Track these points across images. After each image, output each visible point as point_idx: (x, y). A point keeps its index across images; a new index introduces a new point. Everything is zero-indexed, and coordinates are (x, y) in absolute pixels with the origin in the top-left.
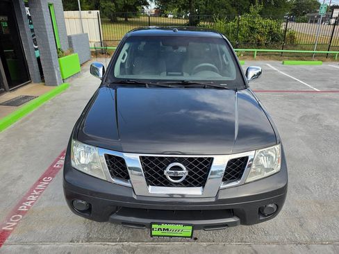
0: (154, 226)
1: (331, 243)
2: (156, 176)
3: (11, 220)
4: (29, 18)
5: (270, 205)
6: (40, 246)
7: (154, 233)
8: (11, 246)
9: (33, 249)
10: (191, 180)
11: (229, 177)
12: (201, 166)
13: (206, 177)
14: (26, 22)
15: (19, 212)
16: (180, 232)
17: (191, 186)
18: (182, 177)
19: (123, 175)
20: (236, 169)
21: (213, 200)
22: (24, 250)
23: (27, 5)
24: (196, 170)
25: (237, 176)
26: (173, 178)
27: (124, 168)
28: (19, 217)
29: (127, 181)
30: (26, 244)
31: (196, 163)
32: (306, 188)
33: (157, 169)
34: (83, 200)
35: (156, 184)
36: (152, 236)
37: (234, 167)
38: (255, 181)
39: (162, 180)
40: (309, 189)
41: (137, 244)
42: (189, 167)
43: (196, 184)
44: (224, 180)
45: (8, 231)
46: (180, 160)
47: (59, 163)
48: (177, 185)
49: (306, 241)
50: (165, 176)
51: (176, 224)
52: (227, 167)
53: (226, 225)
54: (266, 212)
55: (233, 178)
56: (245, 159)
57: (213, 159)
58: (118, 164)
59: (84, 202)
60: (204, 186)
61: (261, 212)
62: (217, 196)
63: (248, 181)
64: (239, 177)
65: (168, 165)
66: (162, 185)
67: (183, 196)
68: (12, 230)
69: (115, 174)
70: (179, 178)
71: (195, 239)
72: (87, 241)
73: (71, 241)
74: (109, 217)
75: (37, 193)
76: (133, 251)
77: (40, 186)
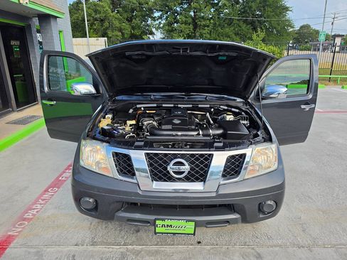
0: (158, 222)
1: (334, 246)
2: (160, 172)
3: (17, 226)
4: (40, 43)
5: (269, 202)
6: (44, 249)
7: (158, 230)
8: (16, 249)
9: (38, 252)
10: (193, 175)
11: (229, 173)
12: (202, 162)
13: (206, 172)
14: (37, 47)
15: (25, 219)
16: (183, 228)
17: (193, 181)
18: (184, 172)
19: (129, 171)
20: (235, 166)
21: (214, 195)
22: (29, 253)
23: (38, 31)
24: (197, 166)
25: (236, 172)
26: (176, 173)
27: (131, 165)
28: (24, 224)
29: (132, 178)
30: (32, 247)
31: (197, 159)
32: (309, 197)
33: (160, 165)
34: (90, 197)
35: (160, 179)
36: (156, 233)
37: (233, 163)
38: (253, 177)
39: (165, 175)
40: (312, 199)
41: (140, 247)
42: (191, 163)
43: (197, 179)
44: (224, 176)
45: (13, 236)
46: (183, 156)
47: (64, 175)
48: (180, 180)
49: (309, 244)
50: (168, 172)
51: (179, 220)
52: (226, 164)
53: (227, 222)
54: (266, 209)
55: (233, 175)
56: (243, 156)
57: (213, 155)
58: (125, 162)
59: (91, 200)
60: (205, 182)
61: (260, 210)
62: (217, 191)
63: (246, 177)
64: (237, 173)
65: (171, 161)
66: (165, 181)
67: (185, 191)
68: (17, 235)
69: (122, 171)
70: (182, 173)
71: (199, 242)
72: (92, 245)
73: (76, 245)
74: (115, 214)
75: (42, 202)
76: (138, 253)
77: (46, 196)
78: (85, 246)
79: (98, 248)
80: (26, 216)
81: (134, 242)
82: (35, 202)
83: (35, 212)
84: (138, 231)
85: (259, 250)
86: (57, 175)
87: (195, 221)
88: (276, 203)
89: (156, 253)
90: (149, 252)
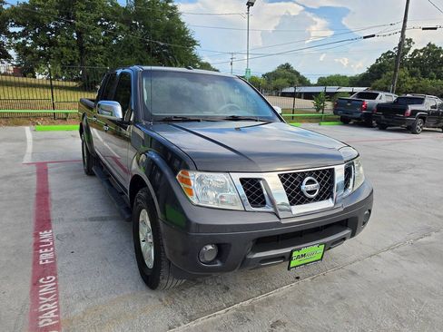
0: (294, 254)
2: (294, 194)
7: (292, 264)
10: (321, 193)
12: (326, 179)
13: (331, 188)
15: (46, 329)
16: (314, 255)
18: (316, 191)
19: (259, 200)
24: (323, 182)
26: (309, 192)
31: (322, 175)
33: (293, 187)
36: (289, 269)
39: (298, 197)
41: (248, 302)
42: (318, 180)
44: (345, 189)
47: (43, 257)
48: (311, 200)
50: (302, 193)
53: (344, 238)
57: (333, 169)
60: (332, 197)
62: (342, 206)
71: (298, 278)
72: (191, 321)
73: (170, 329)
74: (245, 258)
75: (49, 299)
76: (252, 308)
77: (44, 290)
79: (200, 321)
80: (41, 324)
82: (37, 302)
83: (52, 315)
84: (227, 289)
85: (352, 267)
86: (31, 261)
87: (325, 244)
88: (370, 211)
89: (269, 301)
90: (261, 303)
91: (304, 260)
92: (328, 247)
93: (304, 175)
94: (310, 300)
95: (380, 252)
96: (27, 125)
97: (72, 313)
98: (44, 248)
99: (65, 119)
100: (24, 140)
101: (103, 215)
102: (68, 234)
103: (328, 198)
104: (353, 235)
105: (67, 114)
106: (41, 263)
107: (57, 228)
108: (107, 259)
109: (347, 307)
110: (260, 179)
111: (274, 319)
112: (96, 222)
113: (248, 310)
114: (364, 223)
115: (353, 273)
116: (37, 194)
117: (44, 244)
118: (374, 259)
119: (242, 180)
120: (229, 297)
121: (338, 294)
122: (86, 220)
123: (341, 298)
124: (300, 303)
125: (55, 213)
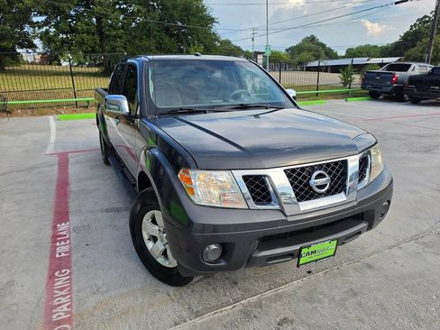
0: (303, 251)
2: (302, 190)
7: (302, 261)
10: (333, 187)
12: (338, 171)
13: (344, 182)
15: (60, 322)
16: (325, 251)
17: (333, 194)
18: (326, 185)
19: (264, 197)
21: (355, 203)
24: (335, 176)
26: (319, 187)
31: (333, 168)
33: (301, 182)
35: (303, 199)
36: (298, 266)
39: (307, 193)
42: (329, 173)
43: (337, 191)
47: (59, 250)
48: (322, 194)
50: (311, 188)
51: (324, 241)
57: (346, 160)
60: (345, 191)
62: (357, 199)
63: (371, 180)
66: (308, 199)
71: (309, 272)
72: (197, 316)
73: (176, 324)
74: (250, 257)
75: (63, 293)
76: (259, 304)
77: (59, 283)
78: (189, 321)
79: (206, 317)
80: (55, 318)
81: (242, 295)
82: (51, 296)
83: (65, 309)
84: (236, 283)
85: (367, 260)
86: (48, 253)
87: (338, 239)
88: (389, 202)
89: (278, 297)
90: (270, 299)
91: (314, 257)
92: (341, 242)
93: (313, 169)
94: (321, 297)
95: (401, 243)
96: (51, 114)
97: (84, 307)
98: (60, 241)
99: (87, 107)
100: (48, 130)
101: (118, 206)
102: (84, 226)
103: (340, 192)
104: (370, 228)
105: (88, 102)
106: (57, 256)
107: (74, 220)
108: (119, 251)
109: (360, 304)
110: (265, 176)
111: (282, 317)
112: (111, 214)
113: (255, 306)
114: (383, 215)
115: (370, 267)
116: (57, 186)
117: (61, 236)
118: (394, 251)
119: (245, 178)
120: (237, 293)
121: (351, 290)
122: (102, 211)
123: (355, 294)
124: (310, 299)
125: (73, 205)
